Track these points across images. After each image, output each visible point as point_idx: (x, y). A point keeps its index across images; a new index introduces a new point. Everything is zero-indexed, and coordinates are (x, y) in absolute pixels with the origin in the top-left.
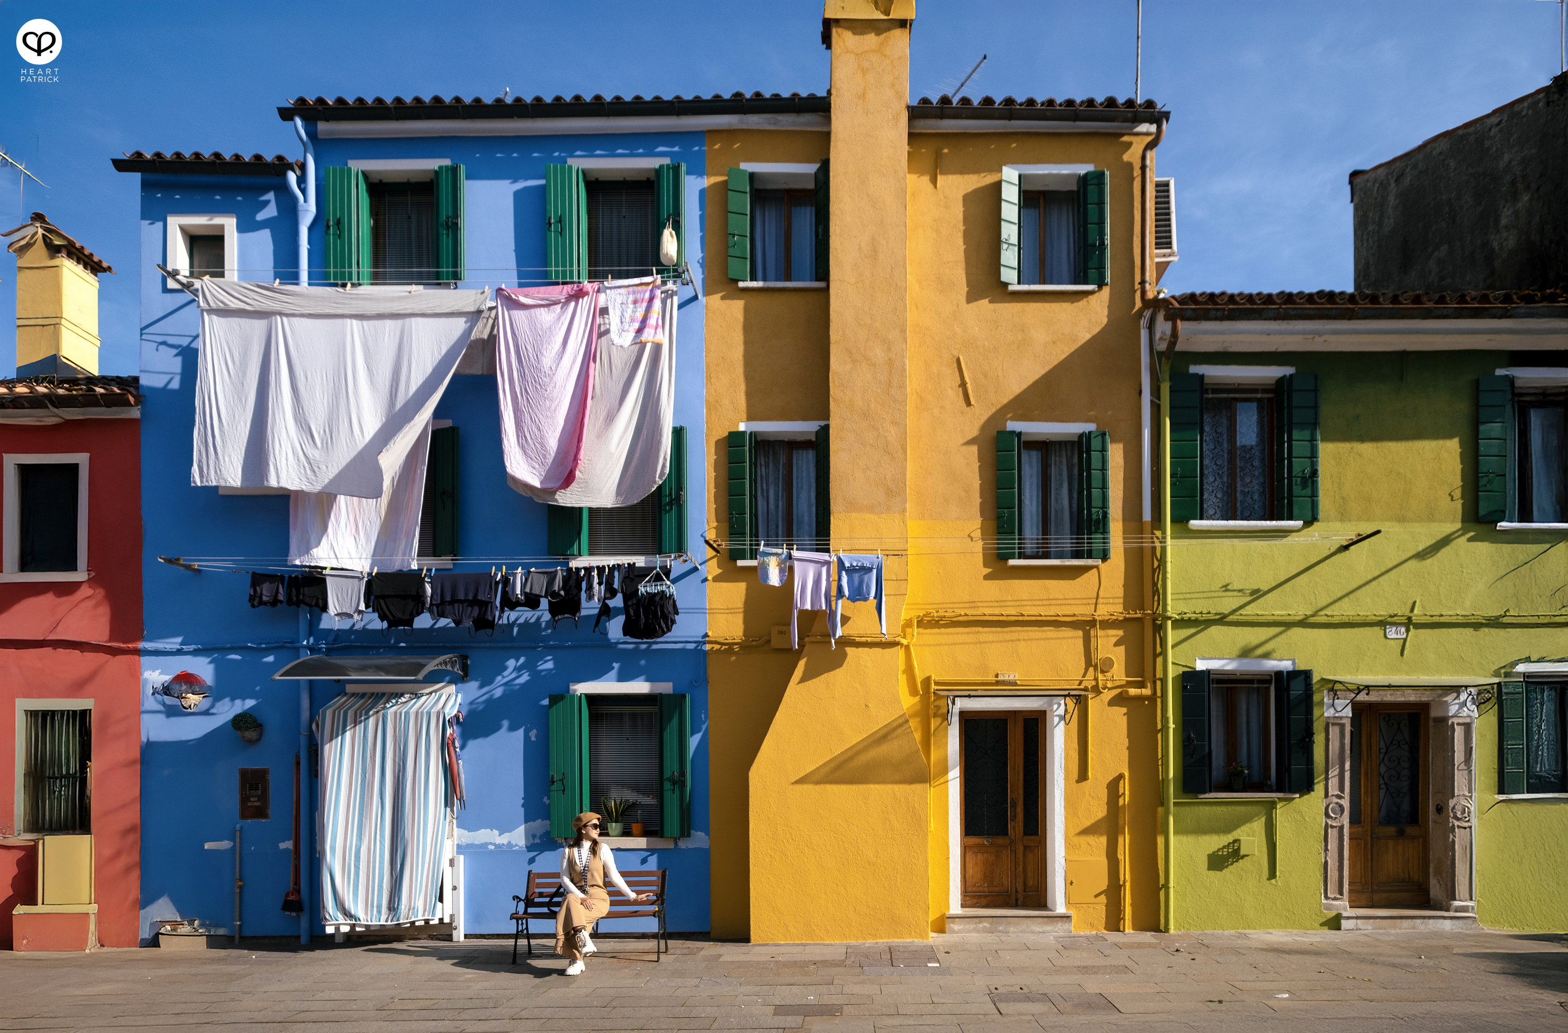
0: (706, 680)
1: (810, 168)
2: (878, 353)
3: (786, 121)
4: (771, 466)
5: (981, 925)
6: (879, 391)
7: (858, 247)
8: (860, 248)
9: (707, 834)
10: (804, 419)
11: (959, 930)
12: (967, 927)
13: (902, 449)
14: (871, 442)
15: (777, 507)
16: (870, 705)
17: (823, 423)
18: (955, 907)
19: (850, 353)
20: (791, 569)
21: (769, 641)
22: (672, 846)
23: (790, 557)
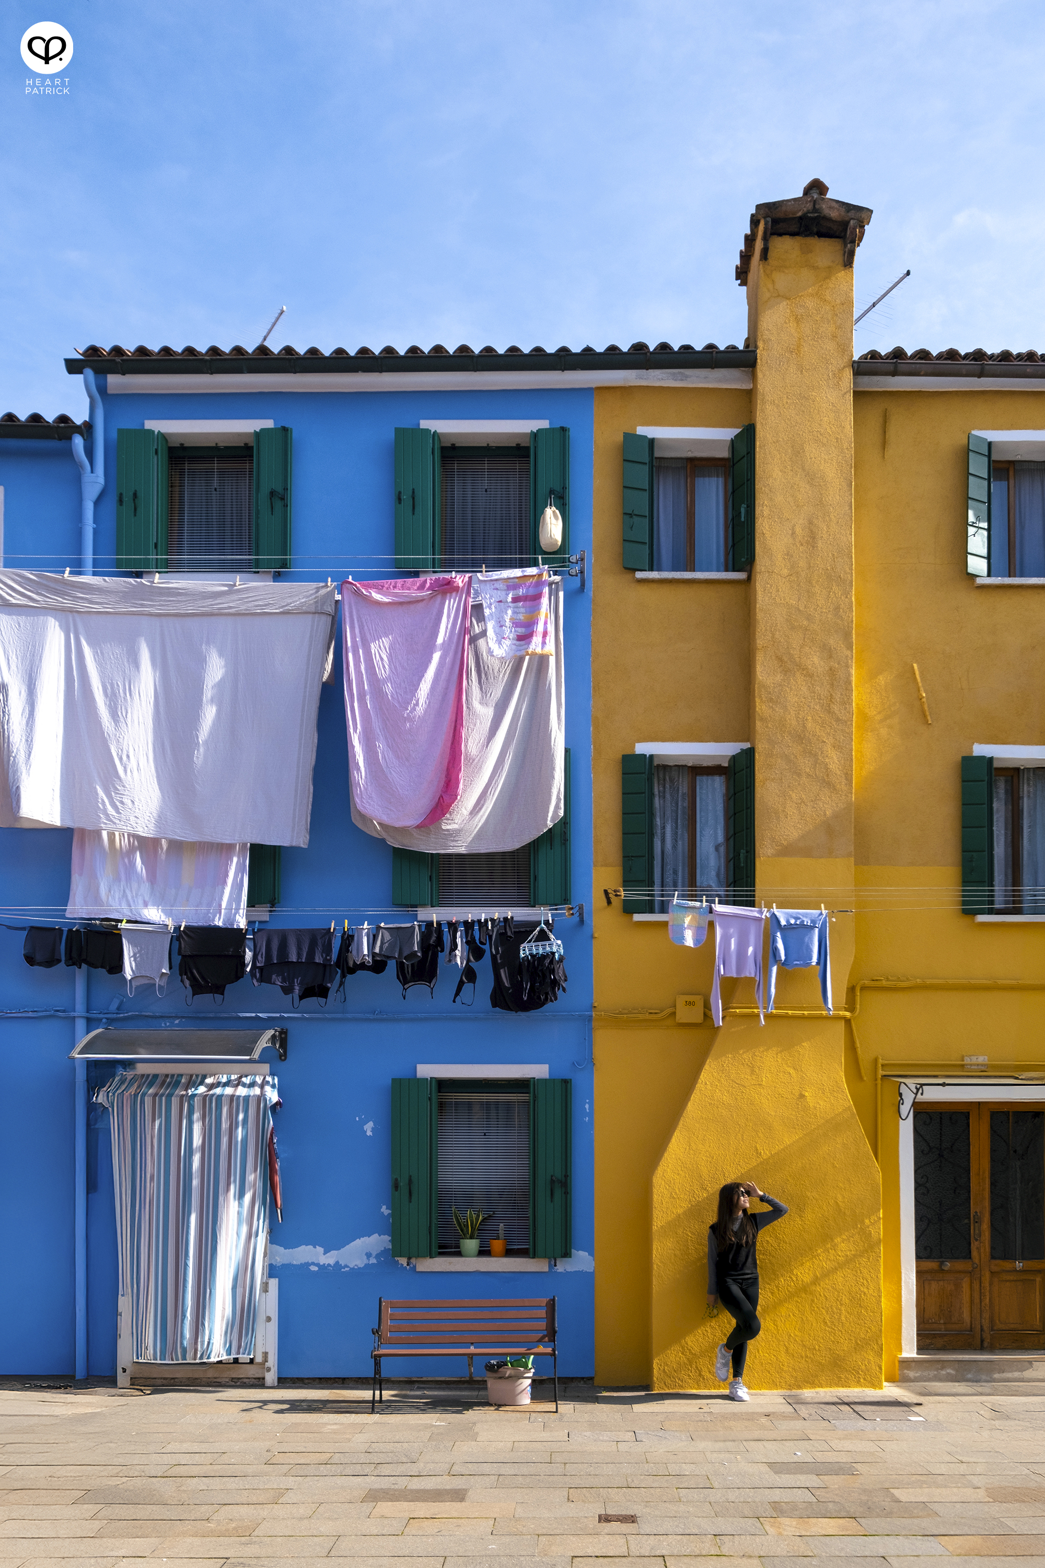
0: (591, 1061)
1: (726, 434)
2: (815, 661)
3: (697, 378)
4: (668, 796)
5: (944, 1372)
6: (817, 707)
7: (790, 532)
8: (793, 533)
9: (591, 1254)
10: (717, 740)
11: (915, 1378)
12: (926, 1373)
13: (847, 779)
14: (808, 770)
15: (675, 847)
16: (807, 1094)
17: (747, 745)
18: (909, 1351)
19: (780, 659)
20: (711, 925)
21: (674, 1013)
22: (546, 1269)
23: (711, 911)
